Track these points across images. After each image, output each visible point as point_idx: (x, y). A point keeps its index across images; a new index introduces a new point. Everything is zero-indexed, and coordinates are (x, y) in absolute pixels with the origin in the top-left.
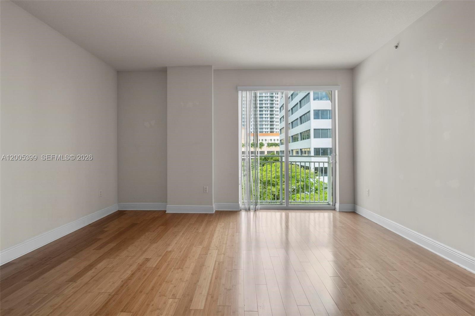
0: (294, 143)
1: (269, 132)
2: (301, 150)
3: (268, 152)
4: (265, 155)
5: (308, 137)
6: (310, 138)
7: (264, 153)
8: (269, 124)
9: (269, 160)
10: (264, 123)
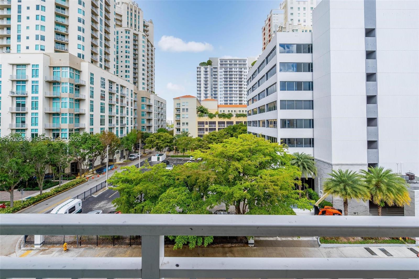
0: (260, 114)
1: (238, 104)
2: (267, 120)
3: (237, 123)
4: (234, 125)
5: (275, 108)
6: (276, 109)
7: (233, 124)
8: (239, 96)
9: (237, 130)
10: (233, 95)
